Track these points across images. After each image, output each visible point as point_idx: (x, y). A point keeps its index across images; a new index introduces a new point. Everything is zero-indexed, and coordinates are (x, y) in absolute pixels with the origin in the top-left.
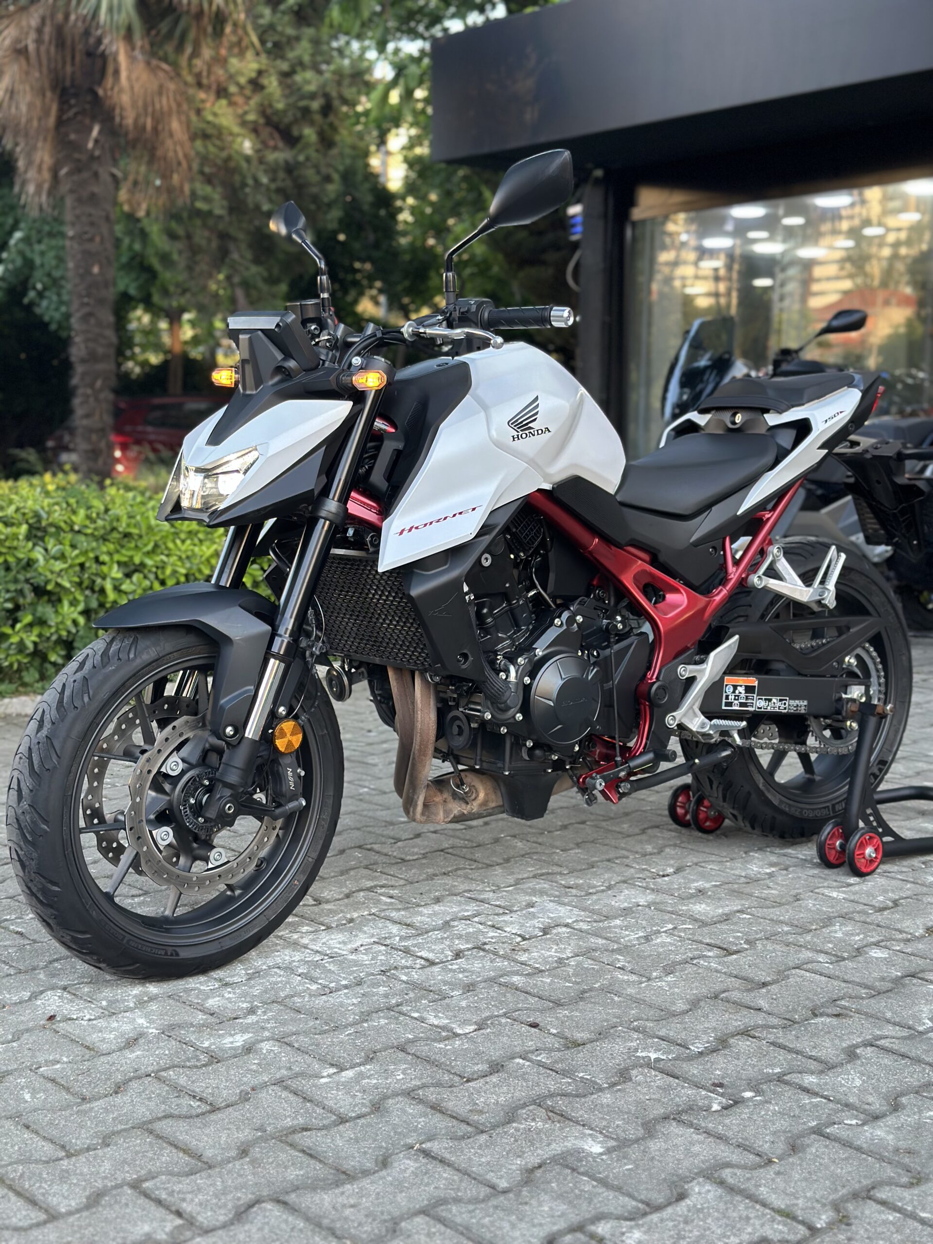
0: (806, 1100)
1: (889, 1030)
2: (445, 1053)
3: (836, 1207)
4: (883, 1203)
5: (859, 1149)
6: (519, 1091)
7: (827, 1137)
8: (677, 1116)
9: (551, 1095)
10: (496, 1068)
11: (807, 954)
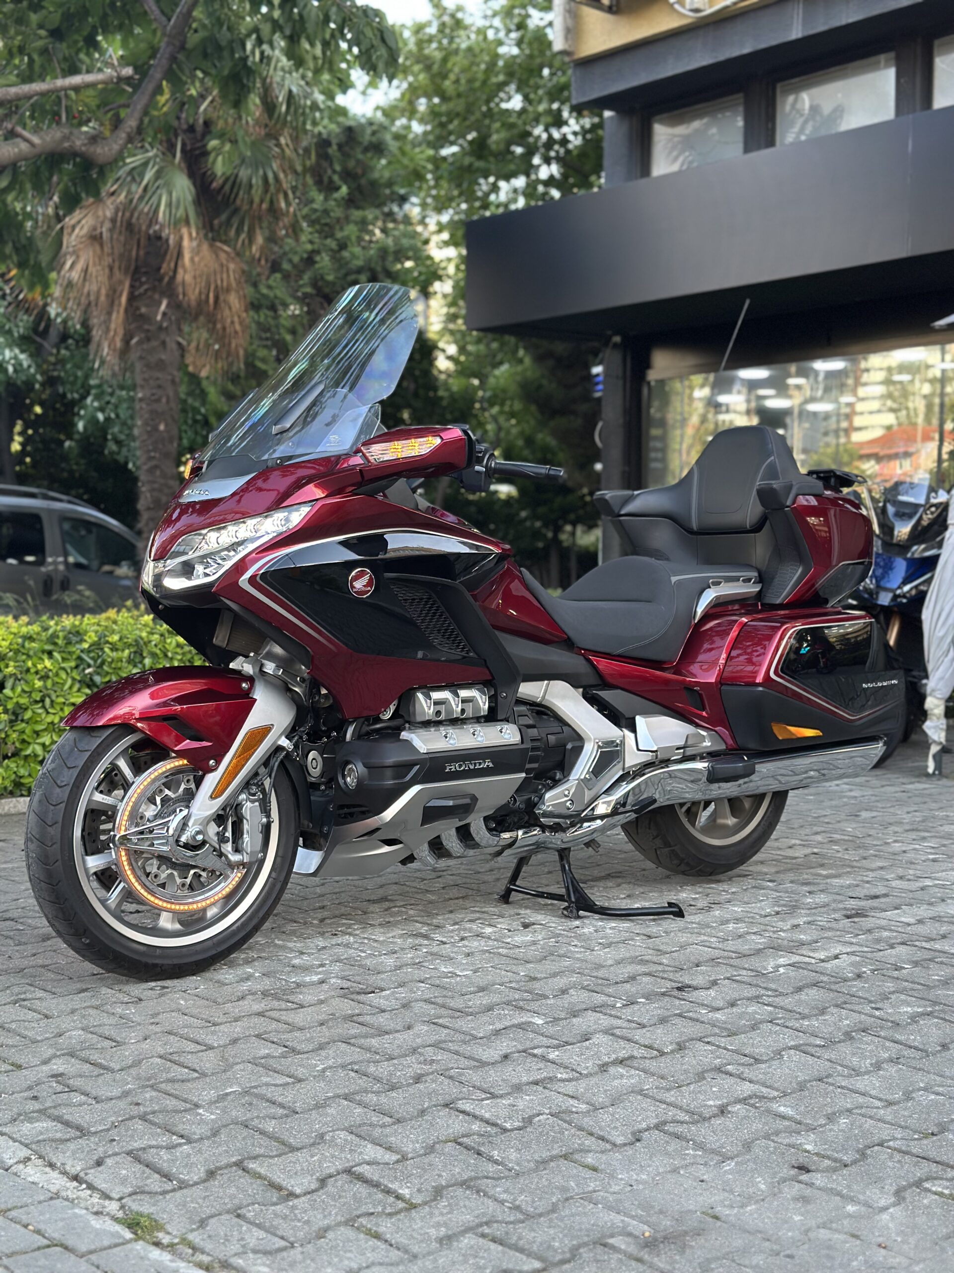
0: (677, 1002)
1: (744, 972)
2: (450, 983)
3: (678, 1044)
4: (708, 1043)
5: (702, 1022)
6: (496, 999)
7: (685, 1017)
8: (594, 1009)
9: (515, 1000)
10: (482, 989)
11: (703, 938)
